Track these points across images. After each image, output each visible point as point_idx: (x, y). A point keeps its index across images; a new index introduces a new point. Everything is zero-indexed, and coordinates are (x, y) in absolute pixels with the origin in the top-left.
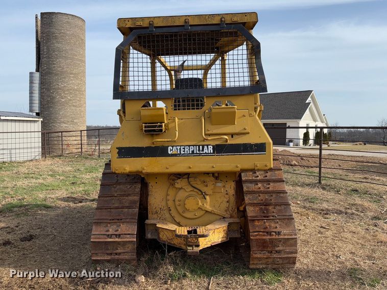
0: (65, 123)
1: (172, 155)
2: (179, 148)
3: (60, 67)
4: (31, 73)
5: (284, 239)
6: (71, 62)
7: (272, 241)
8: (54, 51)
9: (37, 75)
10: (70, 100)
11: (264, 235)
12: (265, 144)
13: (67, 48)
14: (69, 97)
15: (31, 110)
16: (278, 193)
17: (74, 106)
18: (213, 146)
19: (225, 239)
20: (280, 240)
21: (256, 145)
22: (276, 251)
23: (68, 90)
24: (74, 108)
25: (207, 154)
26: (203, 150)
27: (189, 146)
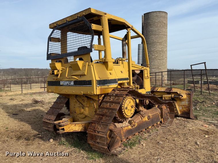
0: (154, 69)
1: (62, 85)
2: (63, 82)
3: (152, 40)
4: (139, 45)
5: (100, 136)
6: (158, 36)
7: (95, 136)
8: (149, 32)
9: (141, 45)
10: (157, 57)
11: (93, 132)
12: (91, 80)
13: (156, 29)
14: (156, 55)
15: (138, 63)
16: (112, 110)
17: (159, 60)
18: (74, 81)
19: (83, 130)
20: (98, 136)
21: (88, 81)
22: (97, 142)
23: (156, 51)
24: (159, 61)
25: (72, 86)
26: (70, 84)
27: (66, 81)
